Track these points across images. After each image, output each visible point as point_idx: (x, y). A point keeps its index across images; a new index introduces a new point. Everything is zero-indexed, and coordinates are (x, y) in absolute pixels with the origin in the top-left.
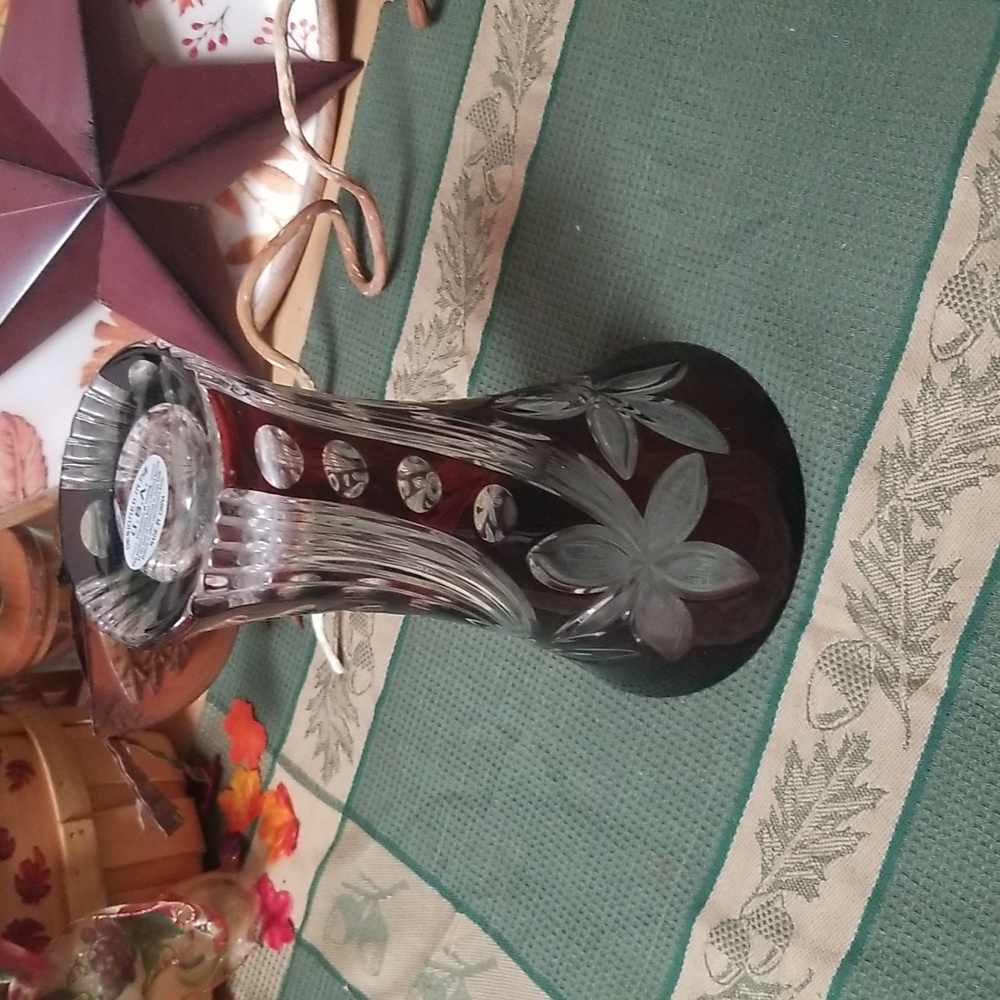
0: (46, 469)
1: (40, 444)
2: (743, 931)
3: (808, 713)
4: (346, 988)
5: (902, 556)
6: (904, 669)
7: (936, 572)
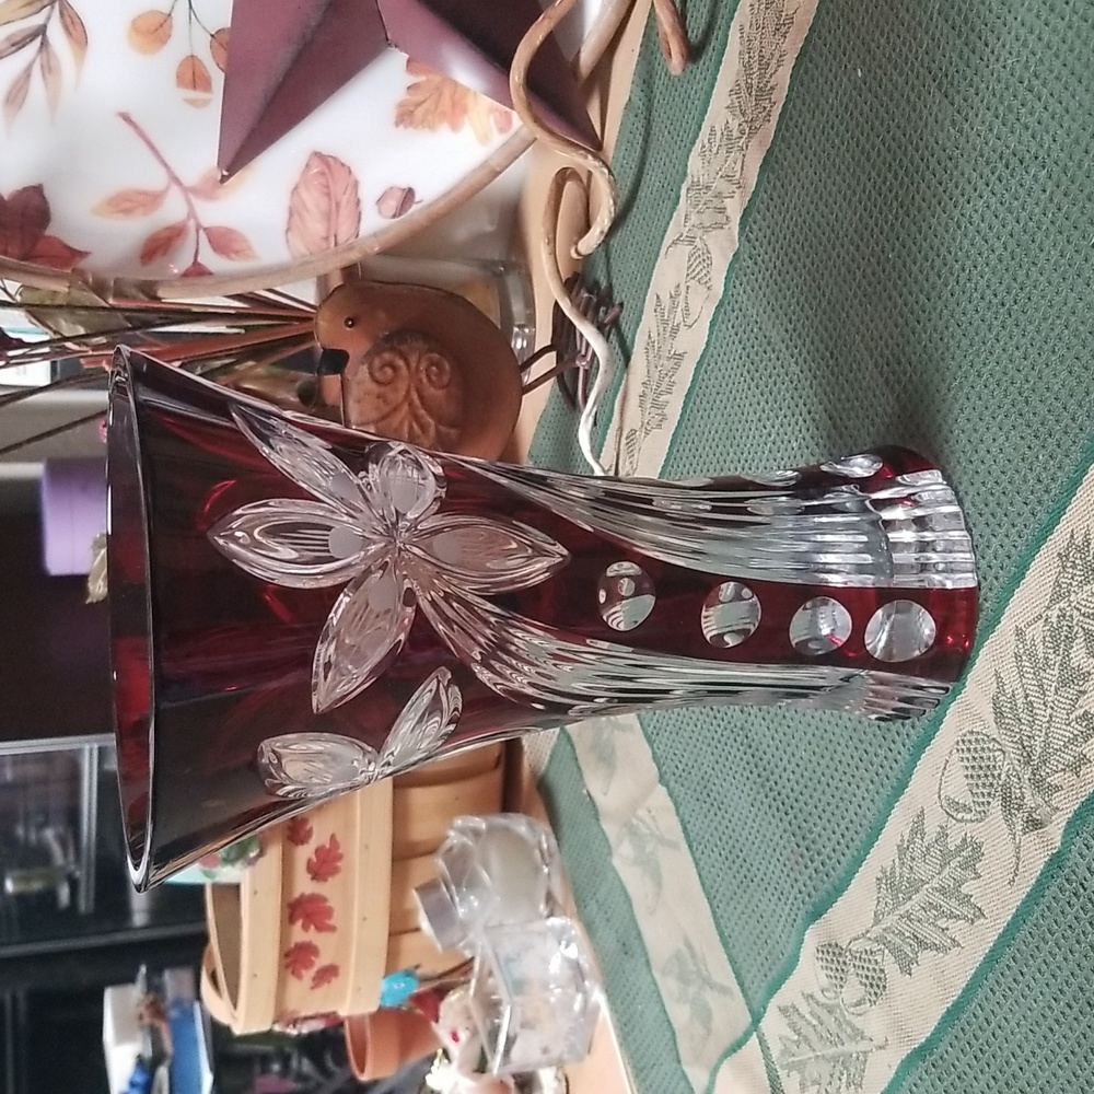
0: (360, 213)
1: (356, 184)
2: (845, 963)
3: (940, 789)
4: (585, 791)
5: (1056, 672)
6: (1029, 802)
7: (1082, 711)
